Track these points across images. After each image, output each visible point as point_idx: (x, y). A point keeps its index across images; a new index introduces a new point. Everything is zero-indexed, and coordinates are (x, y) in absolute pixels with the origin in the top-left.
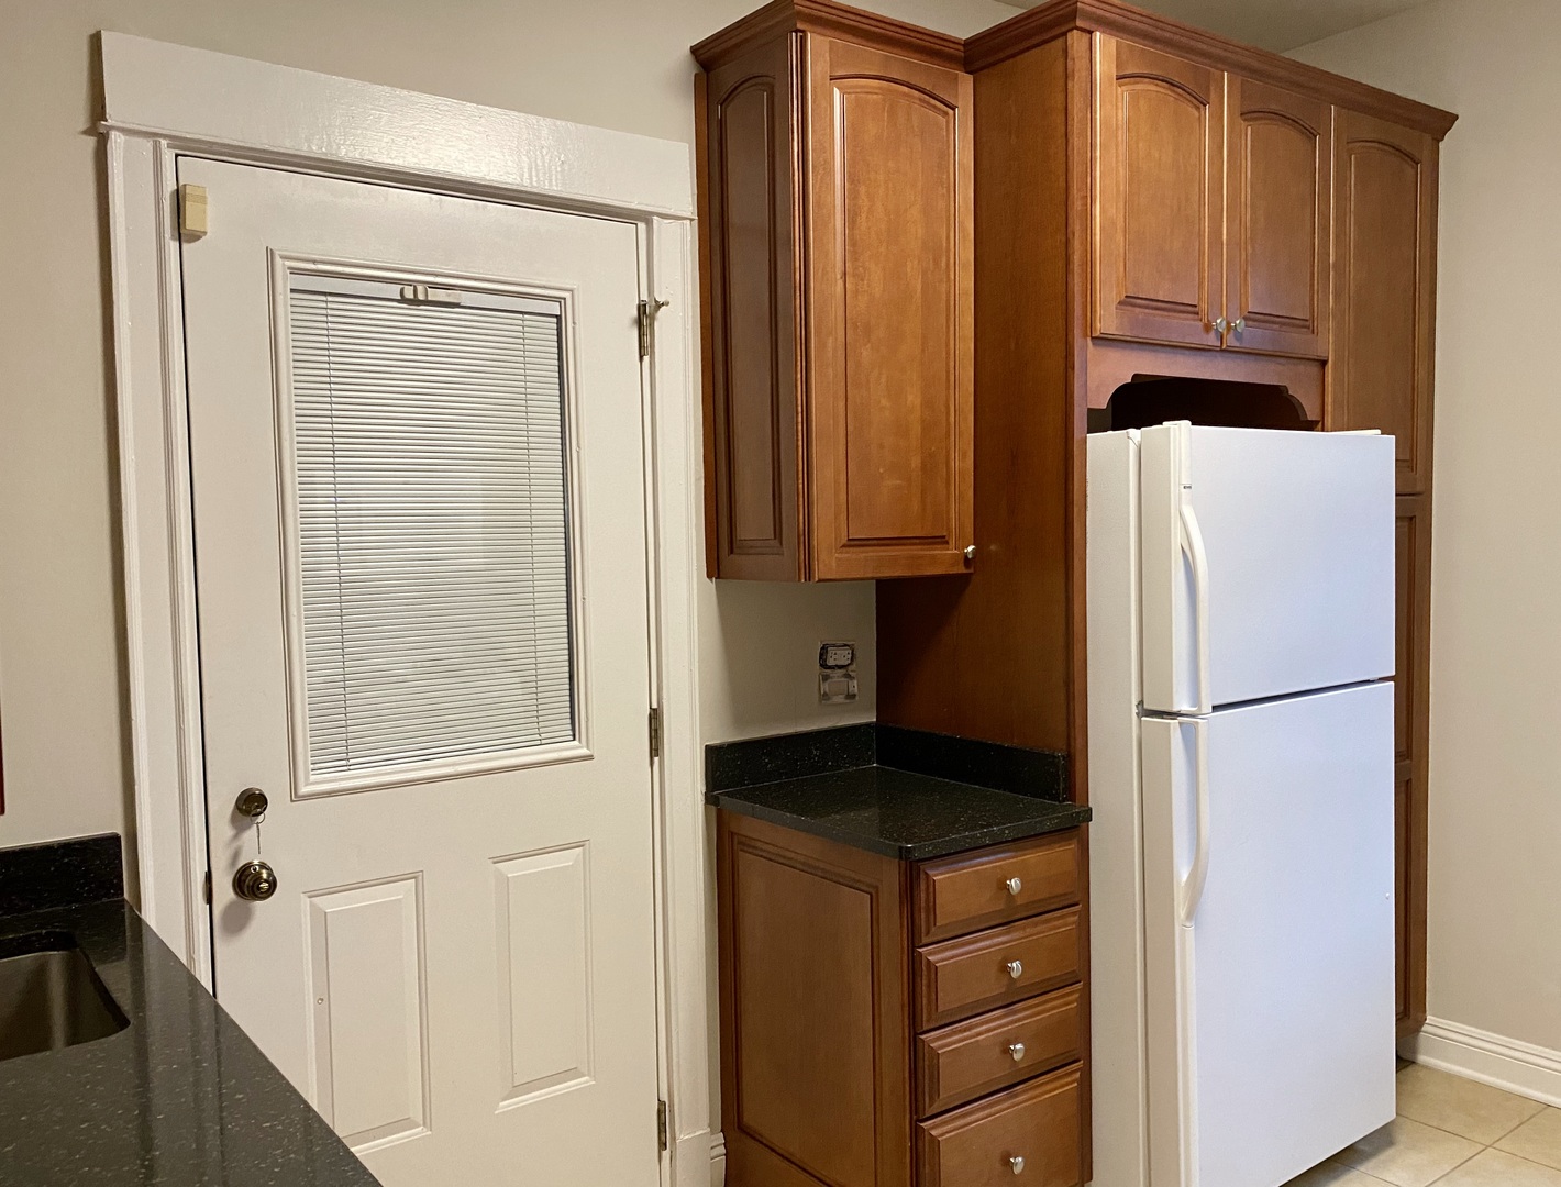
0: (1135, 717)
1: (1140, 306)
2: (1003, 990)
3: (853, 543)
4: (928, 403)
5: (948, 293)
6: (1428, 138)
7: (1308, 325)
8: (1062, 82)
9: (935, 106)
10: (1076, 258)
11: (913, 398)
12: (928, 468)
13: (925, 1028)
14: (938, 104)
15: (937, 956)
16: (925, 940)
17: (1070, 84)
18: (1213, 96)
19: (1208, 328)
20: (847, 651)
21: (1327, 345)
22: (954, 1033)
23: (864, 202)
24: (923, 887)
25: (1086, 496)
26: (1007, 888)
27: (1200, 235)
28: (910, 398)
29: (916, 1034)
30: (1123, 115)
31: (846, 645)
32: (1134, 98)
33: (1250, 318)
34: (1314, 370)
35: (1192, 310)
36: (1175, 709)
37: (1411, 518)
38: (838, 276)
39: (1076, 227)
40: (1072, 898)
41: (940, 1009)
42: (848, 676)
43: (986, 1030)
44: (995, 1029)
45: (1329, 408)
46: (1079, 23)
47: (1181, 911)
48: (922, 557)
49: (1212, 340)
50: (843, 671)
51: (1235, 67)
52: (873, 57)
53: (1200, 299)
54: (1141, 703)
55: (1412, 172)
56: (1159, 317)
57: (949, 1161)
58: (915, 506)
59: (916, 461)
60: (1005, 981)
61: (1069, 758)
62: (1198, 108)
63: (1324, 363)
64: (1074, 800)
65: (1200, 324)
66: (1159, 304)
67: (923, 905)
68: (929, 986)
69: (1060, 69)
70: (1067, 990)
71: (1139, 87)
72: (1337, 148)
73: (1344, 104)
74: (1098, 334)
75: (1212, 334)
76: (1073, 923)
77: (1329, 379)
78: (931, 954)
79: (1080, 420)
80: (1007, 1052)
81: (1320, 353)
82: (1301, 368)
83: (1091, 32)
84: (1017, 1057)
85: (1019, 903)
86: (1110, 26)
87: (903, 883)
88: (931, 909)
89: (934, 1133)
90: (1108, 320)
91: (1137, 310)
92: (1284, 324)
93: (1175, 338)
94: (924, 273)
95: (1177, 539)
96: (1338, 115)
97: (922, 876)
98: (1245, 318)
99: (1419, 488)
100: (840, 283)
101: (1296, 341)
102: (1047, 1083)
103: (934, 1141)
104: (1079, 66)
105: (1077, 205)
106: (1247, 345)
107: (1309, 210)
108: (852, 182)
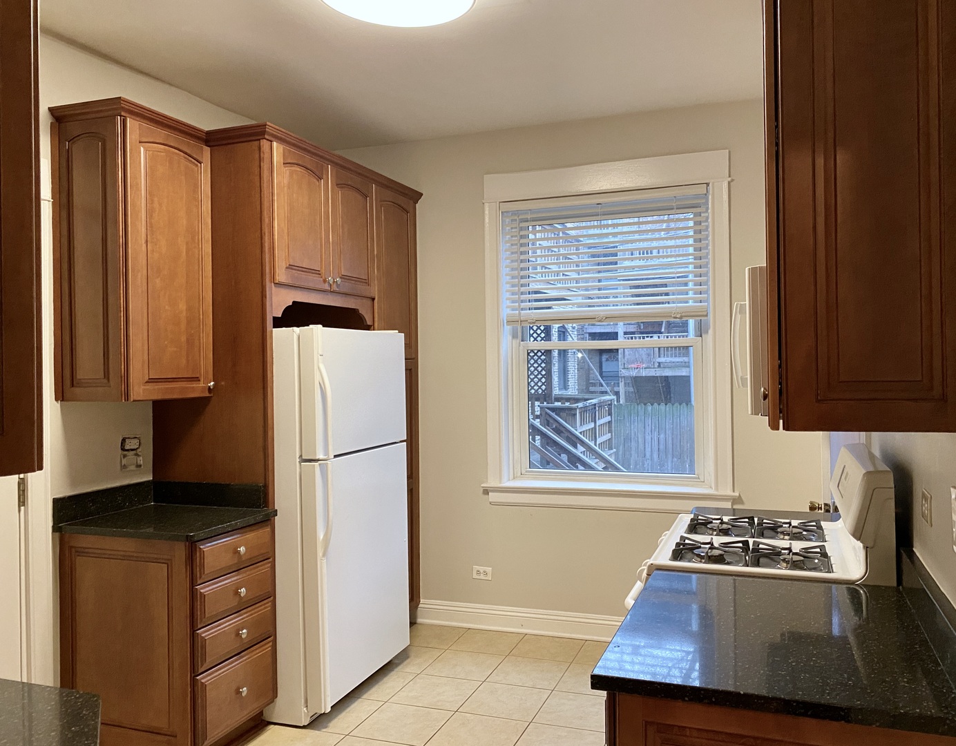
0: (298, 463)
1: (295, 270)
2: (236, 604)
3: (151, 381)
4: (189, 309)
5: (199, 255)
6: (411, 202)
7: (367, 282)
8: (257, 163)
9: (191, 161)
10: (267, 245)
11: (182, 306)
12: (190, 342)
13: (199, 627)
14: (193, 160)
15: (204, 589)
16: (199, 582)
17: (262, 164)
18: (324, 176)
19: (325, 281)
20: (136, 441)
21: (375, 291)
22: (212, 628)
23: (156, 205)
24: (198, 554)
25: (273, 358)
26: (239, 552)
27: (321, 239)
28: (180, 306)
29: (194, 631)
30: (286, 181)
31: (136, 438)
32: (291, 174)
33: (343, 277)
34: (369, 302)
35: (318, 273)
36: (317, 458)
37: (410, 370)
38: (143, 242)
39: (266, 230)
40: (267, 556)
41: (206, 616)
42: (137, 455)
43: (228, 624)
44: (233, 623)
45: (376, 319)
46: (266, 137)
47: (320, 553)
48: (187, 388)
49: (326, 287)
50: (134, 452)
51: (335, 164)
52: (161, 134)
53: (321, 268)
54: (301, 456)
55: (406, 216)
56: (303, 275)
57: (211, 695)
58: (184, 361)
59: (184, 339)
60: (237, 599)
61: (266, 486)
62: (318, 181)
63: (373, 299)
64: (268, 507)
65: (322, 279)
66: (304, 269)
67: (198, 564)
68: (201, 605)
69: (257, 156)
70: (265, 602)
71: (293, 168)
72: (376, 204)
73: (379, 184)
74: (277, 282)
75: (327, 284)
76: (268, 567)
77: (376, 307)
78: (202, 589)
79: (270, 322)
80: (238, 635)
81: (372, 295)
82: (365, 300)
83: (271, 141)
84: (244, 636)
85: (244, 559)
86: (281, 140)
87: (187, 555)
88: (202, 566)
89: (203, 681)
90: (281, 276)
91: (294, 271)
92: (356, 281)
93: (311, 285)
94: (187, 243)
95: (317, 379)
96: (376, 189)
97: (198, 549)
98: (341, 278)
99: (413, 356)
100: (144, 245)
101: (361, 288)
102: (256, 649)
103: (204, 686)
104: (266, 156)
105: (266, 220)
106: (342, 290)
107: (366, 231)
108: (151, 195)
